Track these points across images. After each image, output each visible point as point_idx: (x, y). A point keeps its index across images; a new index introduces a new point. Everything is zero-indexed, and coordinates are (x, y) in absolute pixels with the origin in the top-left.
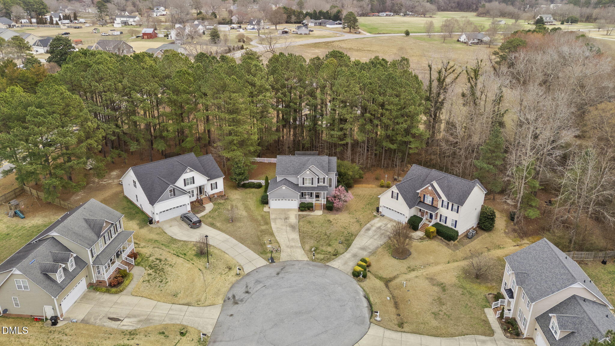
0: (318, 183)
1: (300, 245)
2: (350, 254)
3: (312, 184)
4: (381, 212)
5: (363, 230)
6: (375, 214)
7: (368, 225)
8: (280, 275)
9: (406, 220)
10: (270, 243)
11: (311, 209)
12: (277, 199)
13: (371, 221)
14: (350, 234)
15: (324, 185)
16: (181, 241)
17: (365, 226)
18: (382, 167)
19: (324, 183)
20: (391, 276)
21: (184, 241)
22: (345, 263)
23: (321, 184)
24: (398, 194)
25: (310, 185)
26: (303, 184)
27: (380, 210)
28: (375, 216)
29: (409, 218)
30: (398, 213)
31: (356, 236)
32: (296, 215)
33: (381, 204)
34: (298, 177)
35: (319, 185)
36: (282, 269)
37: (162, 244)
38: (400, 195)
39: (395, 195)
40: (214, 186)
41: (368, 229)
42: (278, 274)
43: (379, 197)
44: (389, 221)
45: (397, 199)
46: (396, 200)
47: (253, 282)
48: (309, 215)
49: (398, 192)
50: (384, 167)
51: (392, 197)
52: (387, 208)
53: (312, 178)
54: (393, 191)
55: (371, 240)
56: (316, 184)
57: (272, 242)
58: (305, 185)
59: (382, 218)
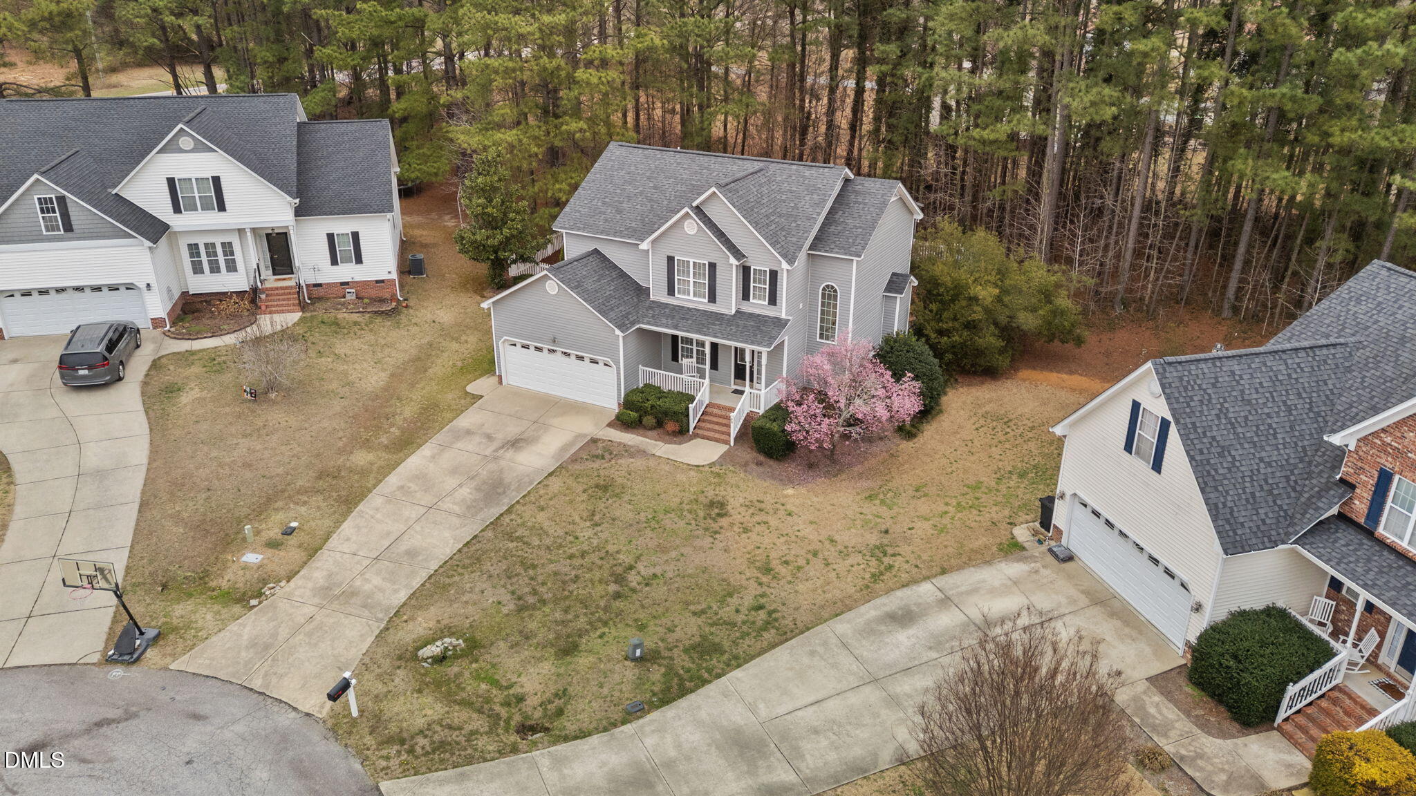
0: (746, 296)
3: (712, 298)
4: (1059, 532)
5: (869, 611)
6: (1022, 533)
7: (926, 590)
9: (1195, 628)
10: (273, 546)
11: (671, 426)
12: (532, 344)
13: (960, 568)
15: (770, 312)
17: (899, 593)
18: (1227, 313)
19: (773, 300)
23: (758, 305)
24: (1165, 425)
25: (702, 303)
26: (671, 291)
27: (1060, 516)
28: (1013, 549)
29: (1222, 615)
30: (1155, 561)
31: (785, 636)
32: (585, 436)
33: (1066, 483)
34: (644, 246)
35: (747, 308)
38: (1174, 442)
39: (1148, 434)
40: (345, 247)
41: (903, 618)
43: (1058, 430)
44: (1083, 600)
45: (1157, 466)
46: (1145, 468)
49: (1169, 418)
50: (1236, 310)
51: (1128, 447)
52: (1096, 514)
53: (713, 266)
54: (1136, 406)
55: (871, 694)
56: (729, 303)
58: (680, 299)
59: (1050, 572)
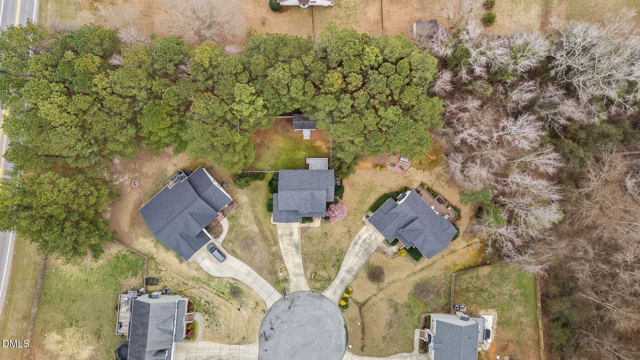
1: (303, 272)
2: (339, 280)
5: (352, 244)
6: (364, 219)
7: (356, 237)
8: (292, 309)
10: (281, 272)
13: (359, 230)
14: (341, 252)
16: (216, 278)
17: (354, 239)
20: (365, 300)
21: (219, 278)
22: (335, 293)
28: (364, 223)
31: (345, 253)
32: (298, 228)
36: (292, 302)
37: (204, 283)
41: (356, 244)
42: (290, 308)
44: (374, 231)
47: (274, 318)
48: (309, 228)
55: (357, 258)
57: (283, 270)
59: (369, 226)
